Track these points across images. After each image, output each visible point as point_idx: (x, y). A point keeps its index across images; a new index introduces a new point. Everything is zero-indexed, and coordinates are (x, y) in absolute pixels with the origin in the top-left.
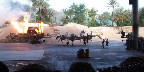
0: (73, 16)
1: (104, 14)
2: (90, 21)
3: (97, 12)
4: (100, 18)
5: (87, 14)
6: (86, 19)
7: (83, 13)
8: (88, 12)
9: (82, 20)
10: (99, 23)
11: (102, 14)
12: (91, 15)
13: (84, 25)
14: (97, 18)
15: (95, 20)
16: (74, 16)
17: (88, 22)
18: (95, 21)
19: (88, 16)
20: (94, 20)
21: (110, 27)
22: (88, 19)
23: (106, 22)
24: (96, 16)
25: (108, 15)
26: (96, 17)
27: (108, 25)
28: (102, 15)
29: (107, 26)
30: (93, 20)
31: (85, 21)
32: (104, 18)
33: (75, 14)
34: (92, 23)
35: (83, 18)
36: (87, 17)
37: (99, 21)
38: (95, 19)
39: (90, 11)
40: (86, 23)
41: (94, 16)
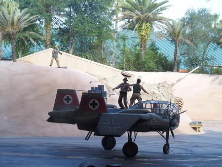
0: (59, 21)
1: (194, 19)
2: (129, 45)
3: (162, 9)
4: (174, 36)
5: (120, 15)
6: (112, 38)
7: (103, 9)
8: (125, 9)
9: (95, 40)
10: (171, 58)
11: (183, 20)
12: (138, 20)
13: (102, 61)
14: (160, 35)
15: (153, 45)
16: (63, 19)
17: (123, 52)
18: (154, 48)
19: (123, 22)
20: (149, 43)
21: (213, 77)
22: (124, 38)
23: (199, 54)
24: (158, 27)
25: (210, 25)
26: (156, 30)
27: (208, 69)
28: (184, 23)
29: (202, 71)
30: (143, 40)
31: (111, 45)
32: (192, 37)
33: (68, 15)
34: (138, 56)
35: (103, 31)
36: (119, 30)
37: (167, 50)
38: (152, 37)
39: (133, 5)
40: (111, 53)
41: (148, 24)
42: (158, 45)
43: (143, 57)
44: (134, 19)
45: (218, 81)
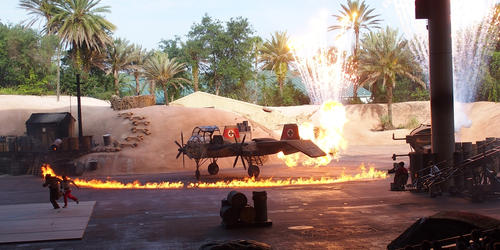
0: (205, 67)
2: (269, 83)
5: (259, 58)
6: (253, 79)
7: (243, 53)
8: (263, 52)
9: (238, 82)
12: (275, 61)
13: (246, 99)
15: (290, 82)
16: (209, 65)
17: (264, 90)
18: (291, 85)
19: (263, 64)
20: (286, 80)
22: (263, 78)
24: (293, 66)
26: (291, 69)
30: (281, 79)
31: (252, 84)
33: (213, 60)
34: (277, 93)
35: (244, 74)
36: (259, 71)
38: (288, 75)
39: (270, 48)
40: (253, 92)
41: (285, 64)
42: (294, 82)
43: (282, 94)
44: (272, 61)
45: (350, 110)
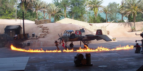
0: (69, 9)
1: (111, 6)
2: (91, 15)
3: (101, 3)
4: (105, 11)
5: (88, 6)
6: (86, 13)
7: (82, 4)
8: (89, 4)
9: (80, 15)
10: (105, 18)
11: (108, 6)
12: (94, 7)
13: (83, 21)
14: (101, 11)
15: (99, 15)
16: (70, 8)
17: (90, 17)
18: (99, 16)
19: (89, 8)
20: (97, 14)
21: (119, 23)
22: (89, 13)
23: (114, 16)
24: (100, 9)
25: (117, 7)
26: (100, 10)
27: (117, 21)
28: (108, 7)
29: (115, 22)
30: (96, 13)
31: (85, 15)
32: (111, 11)
33: (71, 7)
34: (94, 18)
35: (83, 11)
36: (88, 11)
37: (104, 16)
38: (98, 12)
39: (92, 2)
40: (86, 18)
41: (97, 8)
42: (100, 15)
43: (96, 19)
44: (92, 7)
45: (120, 24)
